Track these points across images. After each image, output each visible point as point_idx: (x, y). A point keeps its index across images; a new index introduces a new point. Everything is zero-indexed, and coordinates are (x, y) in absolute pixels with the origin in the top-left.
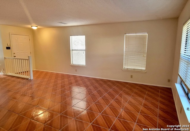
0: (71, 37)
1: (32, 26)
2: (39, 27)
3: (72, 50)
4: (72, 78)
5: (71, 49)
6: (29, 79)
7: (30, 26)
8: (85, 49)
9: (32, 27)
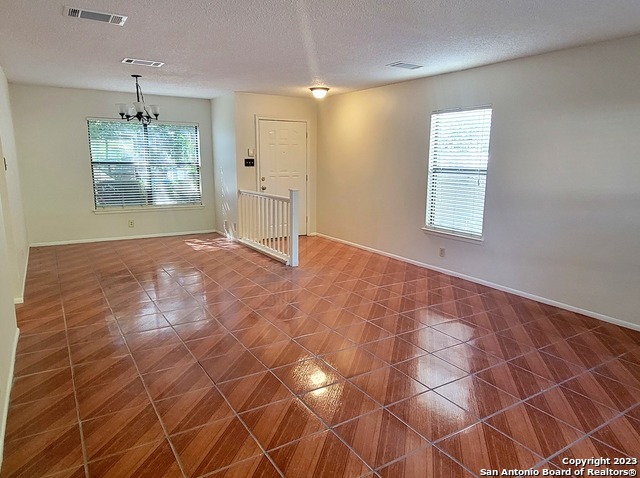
0: (434, 117)
1: (312, 89)
2: (333, 90)
3: (435, 171)
4: (421, 281)
5: (430, 168)
6: (288, 264)
7: (306, 90)
8: (485, 167)
9: (314, 91)
